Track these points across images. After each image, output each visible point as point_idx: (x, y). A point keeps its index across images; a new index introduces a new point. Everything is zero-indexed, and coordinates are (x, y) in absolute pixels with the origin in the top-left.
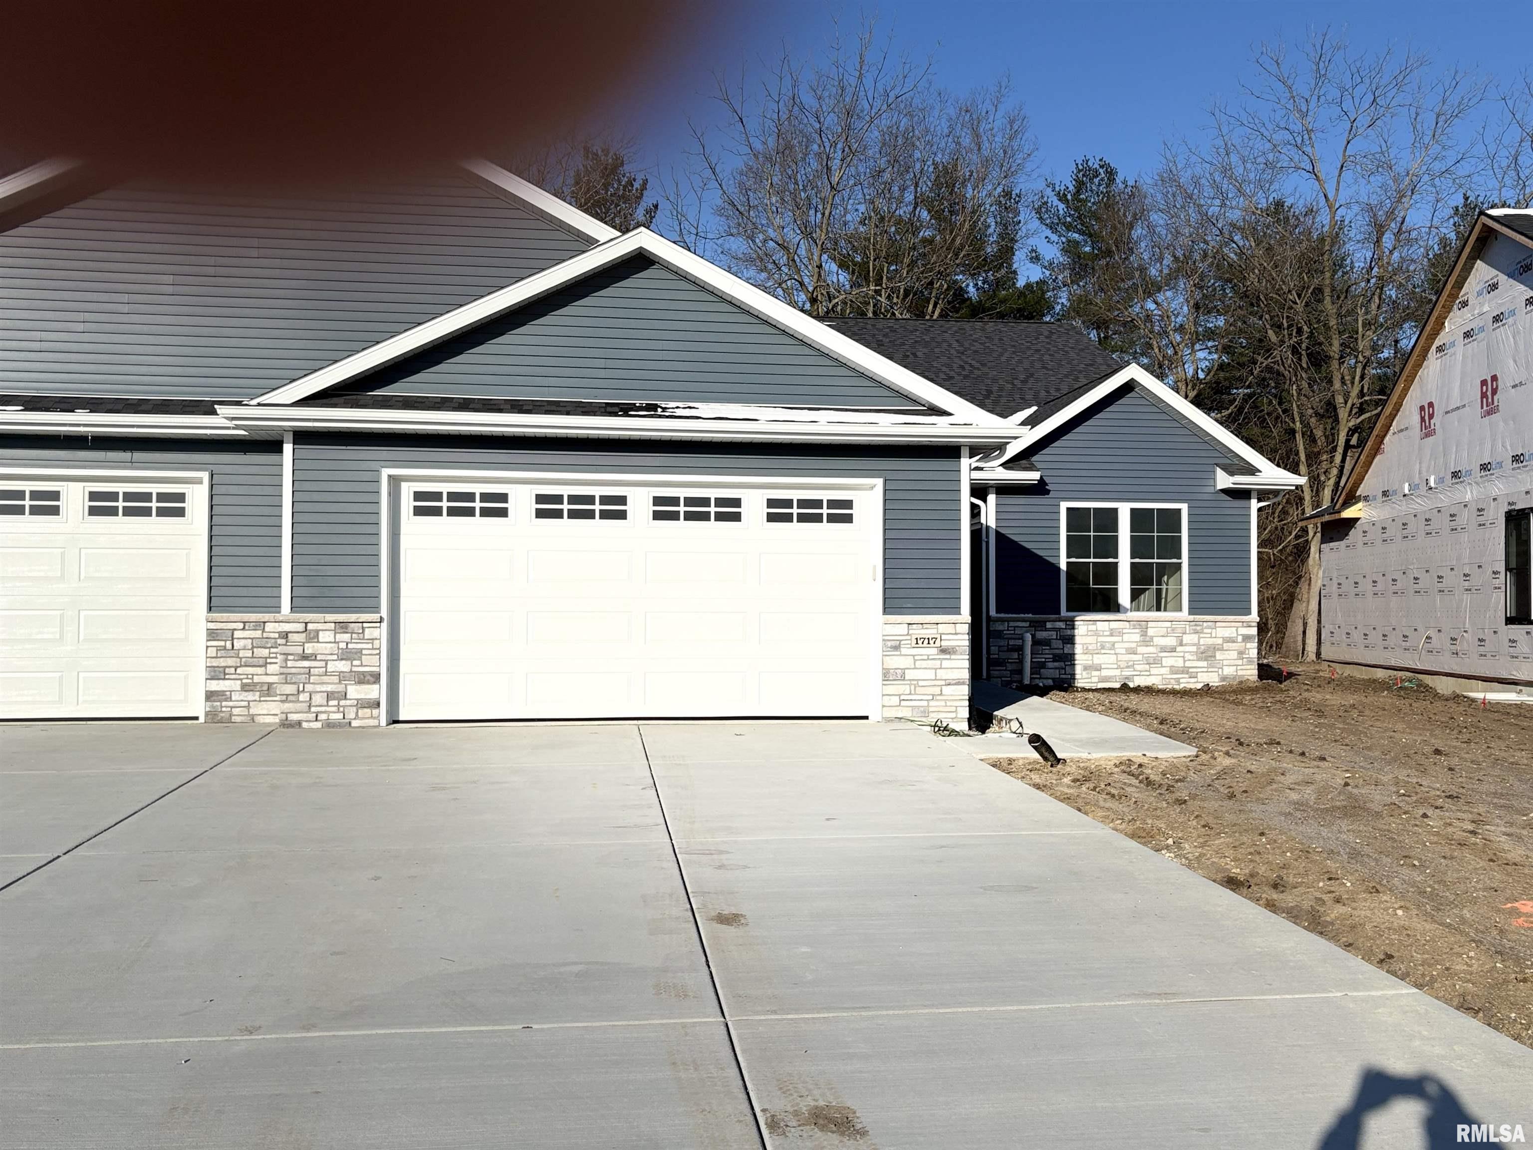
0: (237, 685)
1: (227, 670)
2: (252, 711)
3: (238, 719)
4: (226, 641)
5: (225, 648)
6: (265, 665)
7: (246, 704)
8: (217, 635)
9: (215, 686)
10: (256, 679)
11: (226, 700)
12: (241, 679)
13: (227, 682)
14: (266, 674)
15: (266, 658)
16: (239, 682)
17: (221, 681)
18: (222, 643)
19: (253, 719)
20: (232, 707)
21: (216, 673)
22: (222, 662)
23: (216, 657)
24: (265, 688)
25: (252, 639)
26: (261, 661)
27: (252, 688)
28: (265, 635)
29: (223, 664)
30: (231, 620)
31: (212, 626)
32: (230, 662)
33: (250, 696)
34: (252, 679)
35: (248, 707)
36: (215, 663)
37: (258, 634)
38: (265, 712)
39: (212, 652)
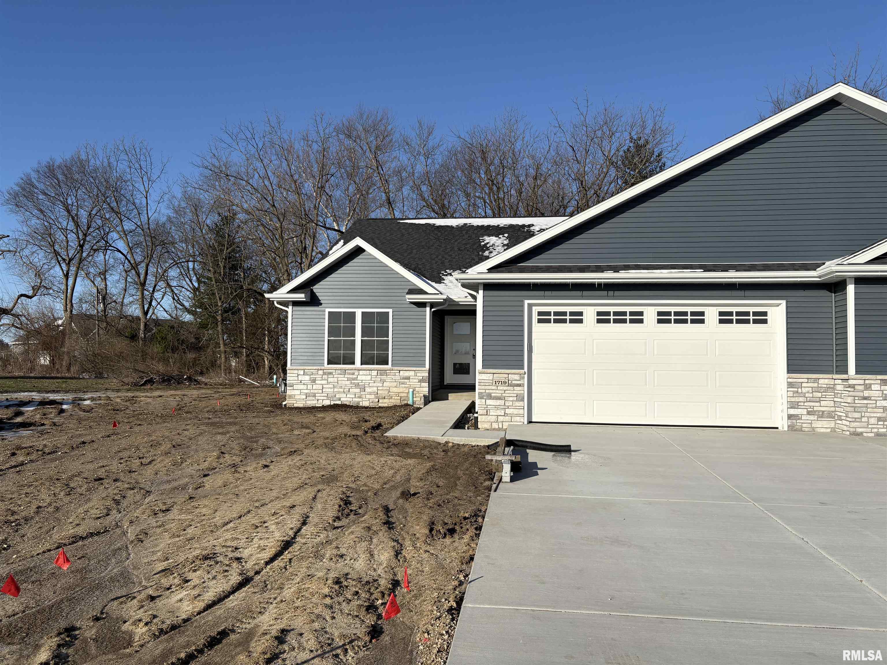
0: (805, 412)
1: (799, 404)
2: (813, 426)
3: (806, 429)
4: (798, 388)
5: (797, 392)
6: (819, 401)
7: (810, 422)
8: (793, 385)
9: (792, 412)
10: (815, 409)
11: (799, 419)
12: (807, 409)
13: (799, 410)
14: (820, 406)
15: (820, 398)
16: (806, 410)
17: (796, 409)
18: (796, 390)
19: (813, 430)
20: (802, 423)
21: (793, 405)
22: (797, 399)
23: (793, 397)
24: (821, 413)
25: (812, 387)
26: (818, 400)
27: (813, 413)
28: (819, 386)
29: (797, 401)
30: (801, 378)
31: (789, 380)
32: (801, 399)
33: (812, 417)
34: (813, 408)
35: (811, 423)
36: (793, 400)
37: (816, 385)
38: (820, 426)
39: (791, 394)
